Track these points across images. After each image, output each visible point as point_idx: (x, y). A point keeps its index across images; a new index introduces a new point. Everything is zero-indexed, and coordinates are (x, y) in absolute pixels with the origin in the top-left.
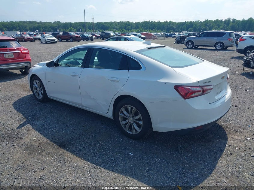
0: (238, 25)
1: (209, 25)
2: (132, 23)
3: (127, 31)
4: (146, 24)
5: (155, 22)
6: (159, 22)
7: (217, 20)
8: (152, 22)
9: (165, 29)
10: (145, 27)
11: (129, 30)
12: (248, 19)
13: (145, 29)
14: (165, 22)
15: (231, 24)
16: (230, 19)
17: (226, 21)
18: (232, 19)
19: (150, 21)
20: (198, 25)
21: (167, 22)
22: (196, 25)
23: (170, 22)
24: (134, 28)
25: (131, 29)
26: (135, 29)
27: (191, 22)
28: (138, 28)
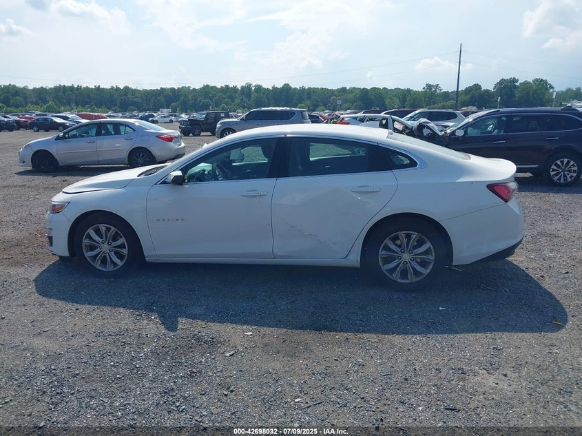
0: (267, 96)
1: (213, 97)
2: (24, 89)
3: (12, 109)
4: (64, 93)
5: (87, 89)
6: (98, 89)
7: (227, 86)
8: (79, 88)
9: (115, 105)
10: (64, 101)
11: (17, 106)
12: (283, 87)
13: (64, 105)
14: (113, 88)
15: (254, 96)
16: (251, 85)
17: (243, 88)
18: (255, 86)
19: (76, 86)
20: (190, 96)
21: (118, 89)
22: (186, 96)
23: (126, 88)
24: (32, 103)
25: (24, 103)
26: (36, 103)
27: (172, 89)
28: (45, 102)
